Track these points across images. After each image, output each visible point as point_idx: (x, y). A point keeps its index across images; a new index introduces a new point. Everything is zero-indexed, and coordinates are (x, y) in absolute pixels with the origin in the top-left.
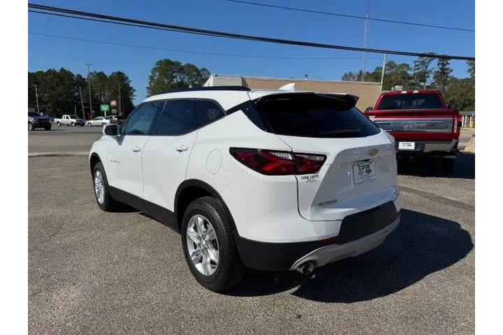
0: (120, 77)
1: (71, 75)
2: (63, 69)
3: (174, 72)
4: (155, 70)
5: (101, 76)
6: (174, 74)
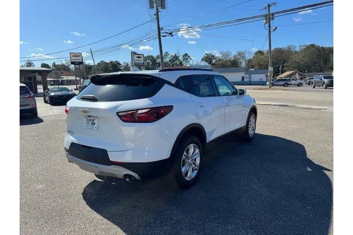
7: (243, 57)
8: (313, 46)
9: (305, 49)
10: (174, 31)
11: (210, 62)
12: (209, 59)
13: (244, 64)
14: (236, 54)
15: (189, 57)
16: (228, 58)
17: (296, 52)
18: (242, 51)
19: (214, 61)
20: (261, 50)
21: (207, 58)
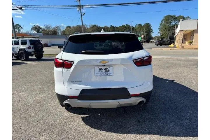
0: (148, 25)
1: (129, 26)
2: (127, 24)
3: (172, 20)
4: (163, 20)
5: (140, 25)
6: (171, 22)
7: (59, 29)
8: (95, 25)
9: (92, 27)
10: (24, 6)
11: (38, 32)
12: (36, 28)
13: (60, 34)
14: (54, 27)
15: (20, 26)
16: (50, 29)
17: (88, 28)
18: (58, 26)
19: (40, 30)
20: (70, 26)
21: (35, 28)
